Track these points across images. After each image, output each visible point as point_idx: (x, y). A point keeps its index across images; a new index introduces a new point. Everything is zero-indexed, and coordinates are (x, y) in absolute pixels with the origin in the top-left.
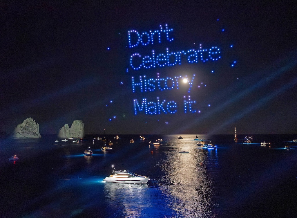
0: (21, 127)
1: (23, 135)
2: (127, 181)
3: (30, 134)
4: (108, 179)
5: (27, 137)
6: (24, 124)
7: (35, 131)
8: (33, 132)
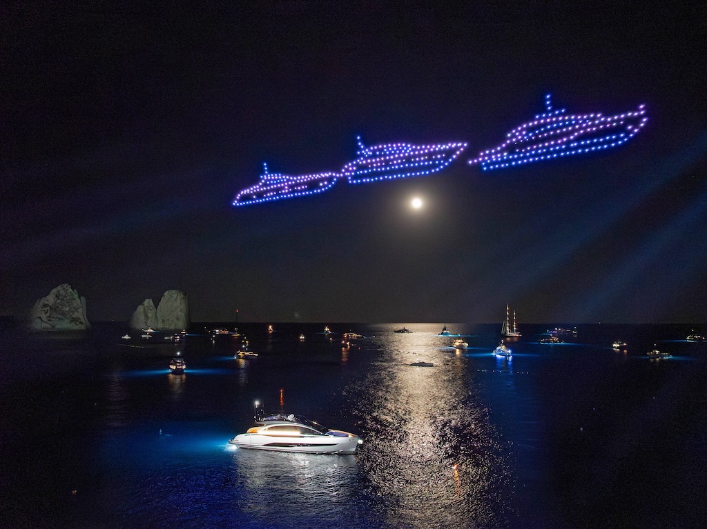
0: (45, 306)
1: (50, 322)
2: (298, 445)
3: (66, 321)
4: (242, 439)
5: (58, 327)
6: (50, 299)
7: (75, 315)
8: (73, 316)
